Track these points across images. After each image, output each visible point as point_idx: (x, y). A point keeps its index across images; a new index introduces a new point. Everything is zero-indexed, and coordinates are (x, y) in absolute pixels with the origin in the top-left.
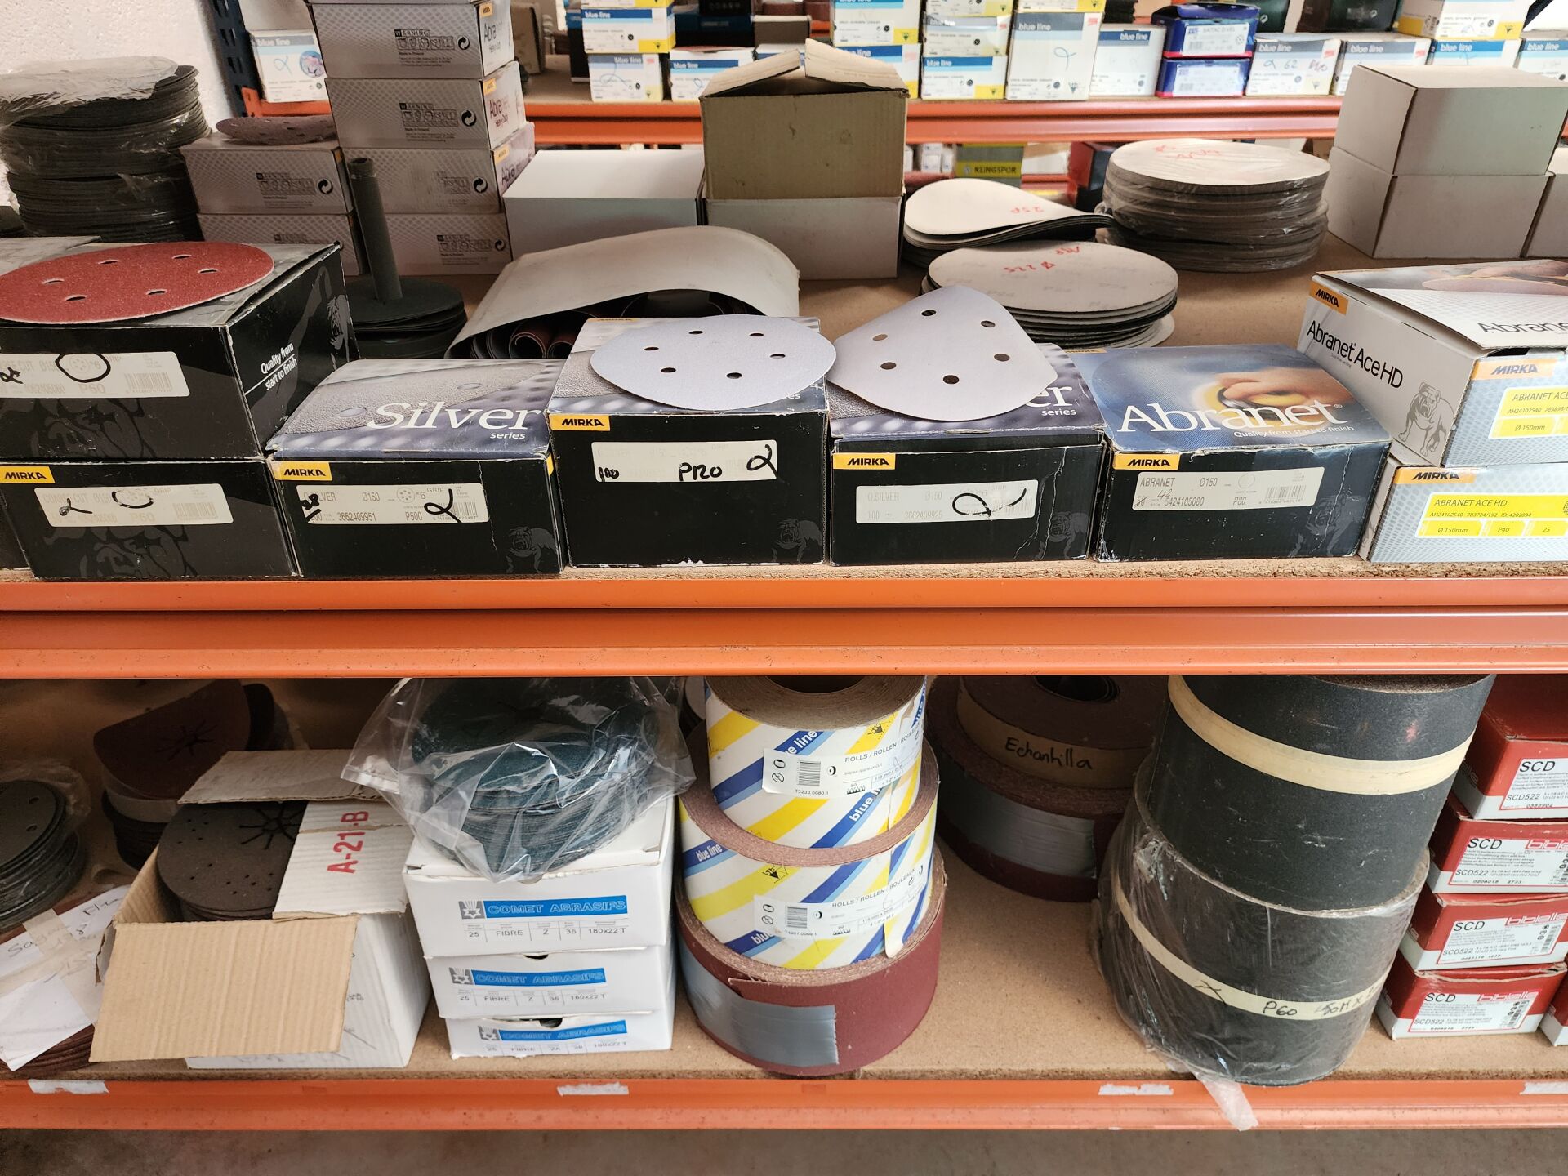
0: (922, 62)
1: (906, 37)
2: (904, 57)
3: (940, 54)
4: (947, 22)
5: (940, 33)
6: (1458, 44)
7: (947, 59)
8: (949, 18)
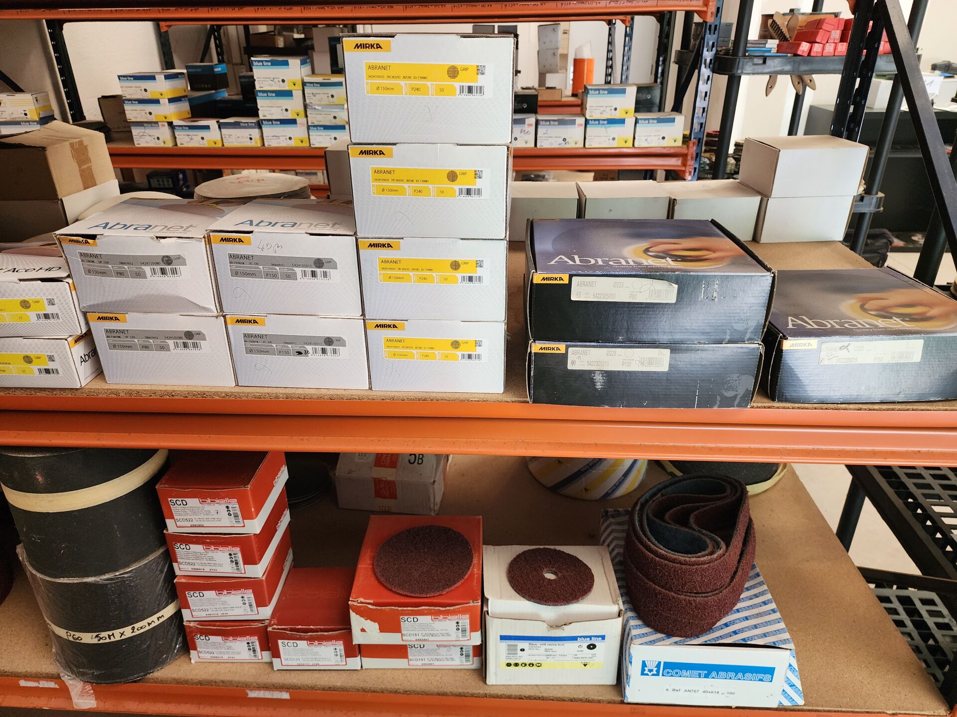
0: (308, 127)
1: (298, 115)
2: (298, 125)
3: (316, 124)
4: (316, 107)
5: (314, 113)
6: (599, 120)
7: (320, 126)
8: (319, 105)
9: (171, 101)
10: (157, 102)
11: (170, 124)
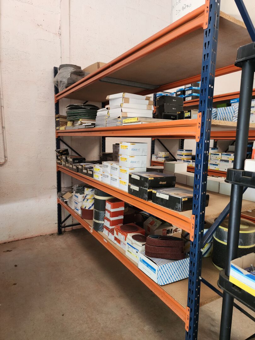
9: (185, 155)
10: (182, 155)
11: (184, 160)
